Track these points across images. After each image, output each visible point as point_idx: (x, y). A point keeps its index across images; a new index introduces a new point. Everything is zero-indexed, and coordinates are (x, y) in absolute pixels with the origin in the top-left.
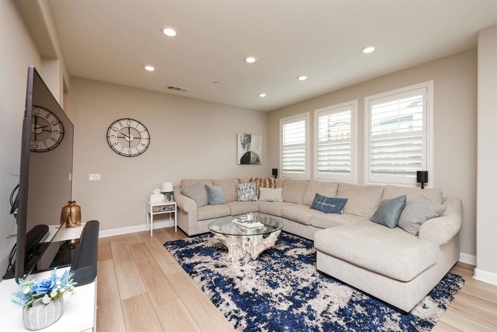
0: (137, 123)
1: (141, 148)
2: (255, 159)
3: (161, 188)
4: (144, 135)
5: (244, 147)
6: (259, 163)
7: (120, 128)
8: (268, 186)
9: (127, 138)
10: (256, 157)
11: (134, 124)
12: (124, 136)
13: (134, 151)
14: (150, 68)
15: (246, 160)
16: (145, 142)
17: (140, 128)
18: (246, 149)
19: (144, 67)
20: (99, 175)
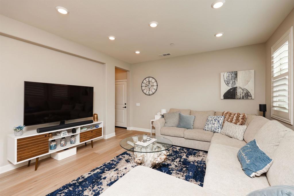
0: (152, 78)
1: (154, 91)
2: (244, 94)
3: (160, 112)
4: (155, 84)
5: (228, 84)
6: (250, 98)
7: (145, 82)
8: (234, 121)
9: (148, 86)
10: (245, 92)
11: (151, 79)
12: (147, 86)
13: (151, 93)
14: (138, 52)
15: (231, 95)
16: (155, 87)
17: (153, 81)
18: (230, 85)
19: (135, 52)
20: (139, 104)
